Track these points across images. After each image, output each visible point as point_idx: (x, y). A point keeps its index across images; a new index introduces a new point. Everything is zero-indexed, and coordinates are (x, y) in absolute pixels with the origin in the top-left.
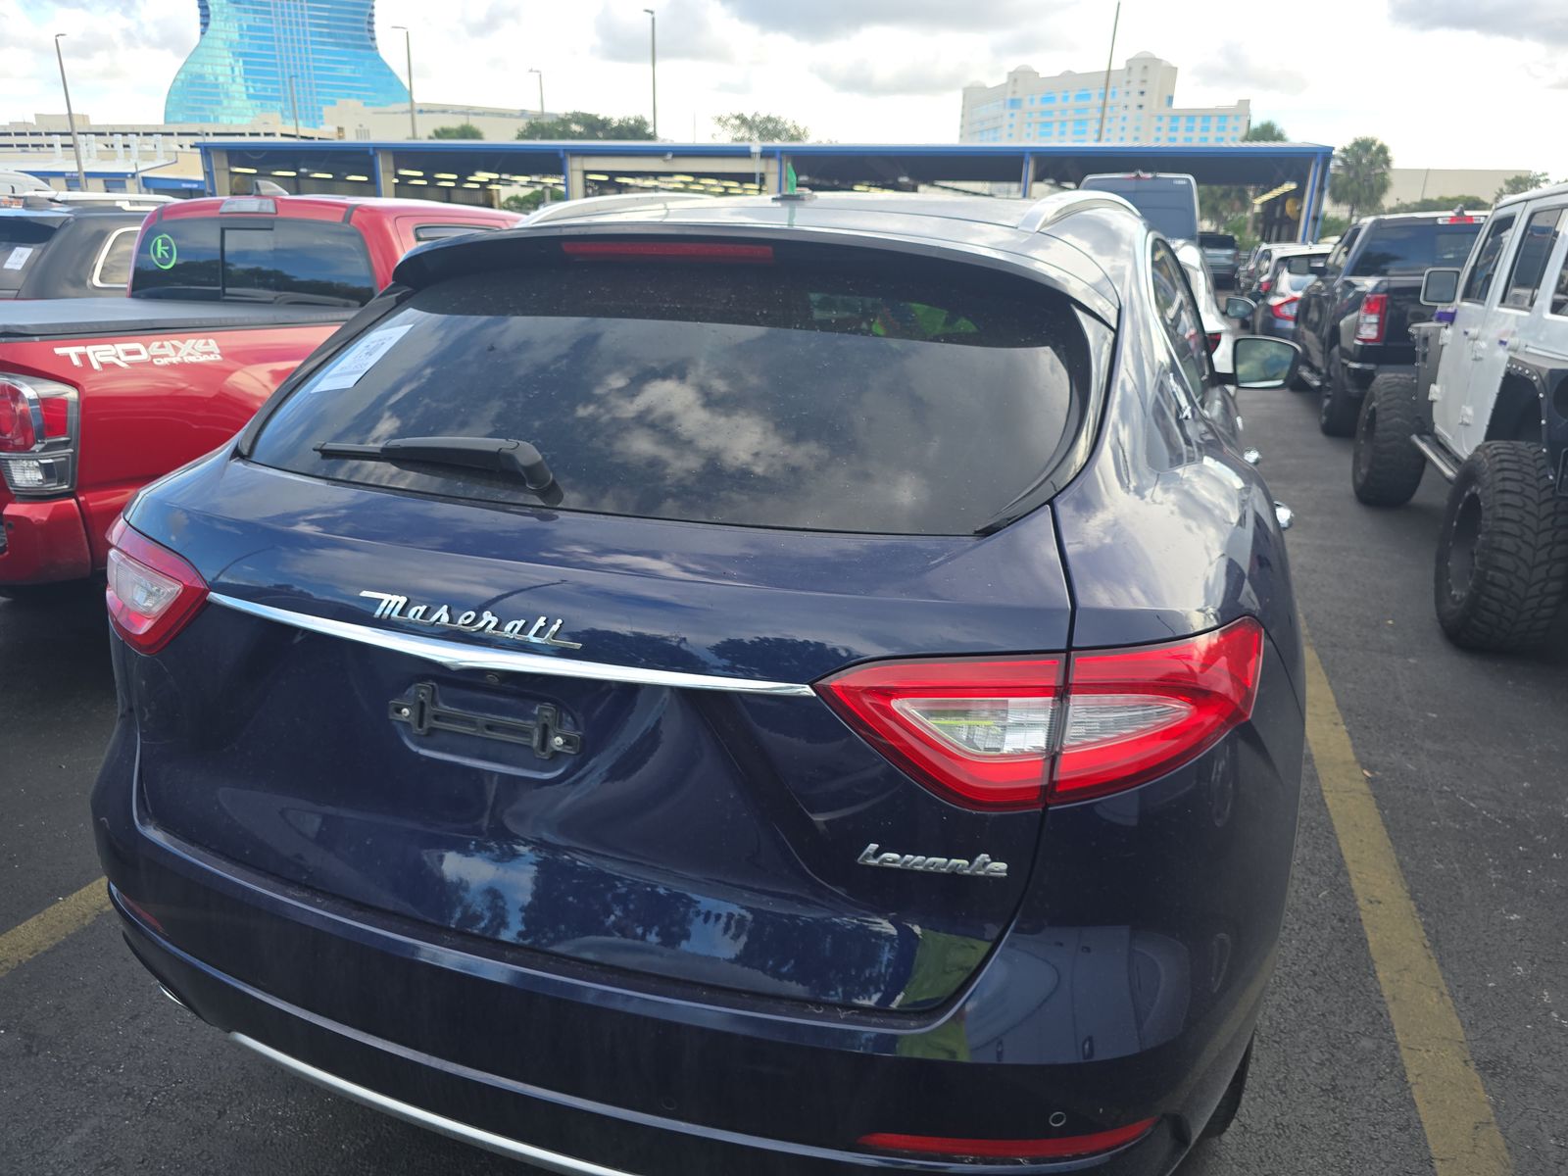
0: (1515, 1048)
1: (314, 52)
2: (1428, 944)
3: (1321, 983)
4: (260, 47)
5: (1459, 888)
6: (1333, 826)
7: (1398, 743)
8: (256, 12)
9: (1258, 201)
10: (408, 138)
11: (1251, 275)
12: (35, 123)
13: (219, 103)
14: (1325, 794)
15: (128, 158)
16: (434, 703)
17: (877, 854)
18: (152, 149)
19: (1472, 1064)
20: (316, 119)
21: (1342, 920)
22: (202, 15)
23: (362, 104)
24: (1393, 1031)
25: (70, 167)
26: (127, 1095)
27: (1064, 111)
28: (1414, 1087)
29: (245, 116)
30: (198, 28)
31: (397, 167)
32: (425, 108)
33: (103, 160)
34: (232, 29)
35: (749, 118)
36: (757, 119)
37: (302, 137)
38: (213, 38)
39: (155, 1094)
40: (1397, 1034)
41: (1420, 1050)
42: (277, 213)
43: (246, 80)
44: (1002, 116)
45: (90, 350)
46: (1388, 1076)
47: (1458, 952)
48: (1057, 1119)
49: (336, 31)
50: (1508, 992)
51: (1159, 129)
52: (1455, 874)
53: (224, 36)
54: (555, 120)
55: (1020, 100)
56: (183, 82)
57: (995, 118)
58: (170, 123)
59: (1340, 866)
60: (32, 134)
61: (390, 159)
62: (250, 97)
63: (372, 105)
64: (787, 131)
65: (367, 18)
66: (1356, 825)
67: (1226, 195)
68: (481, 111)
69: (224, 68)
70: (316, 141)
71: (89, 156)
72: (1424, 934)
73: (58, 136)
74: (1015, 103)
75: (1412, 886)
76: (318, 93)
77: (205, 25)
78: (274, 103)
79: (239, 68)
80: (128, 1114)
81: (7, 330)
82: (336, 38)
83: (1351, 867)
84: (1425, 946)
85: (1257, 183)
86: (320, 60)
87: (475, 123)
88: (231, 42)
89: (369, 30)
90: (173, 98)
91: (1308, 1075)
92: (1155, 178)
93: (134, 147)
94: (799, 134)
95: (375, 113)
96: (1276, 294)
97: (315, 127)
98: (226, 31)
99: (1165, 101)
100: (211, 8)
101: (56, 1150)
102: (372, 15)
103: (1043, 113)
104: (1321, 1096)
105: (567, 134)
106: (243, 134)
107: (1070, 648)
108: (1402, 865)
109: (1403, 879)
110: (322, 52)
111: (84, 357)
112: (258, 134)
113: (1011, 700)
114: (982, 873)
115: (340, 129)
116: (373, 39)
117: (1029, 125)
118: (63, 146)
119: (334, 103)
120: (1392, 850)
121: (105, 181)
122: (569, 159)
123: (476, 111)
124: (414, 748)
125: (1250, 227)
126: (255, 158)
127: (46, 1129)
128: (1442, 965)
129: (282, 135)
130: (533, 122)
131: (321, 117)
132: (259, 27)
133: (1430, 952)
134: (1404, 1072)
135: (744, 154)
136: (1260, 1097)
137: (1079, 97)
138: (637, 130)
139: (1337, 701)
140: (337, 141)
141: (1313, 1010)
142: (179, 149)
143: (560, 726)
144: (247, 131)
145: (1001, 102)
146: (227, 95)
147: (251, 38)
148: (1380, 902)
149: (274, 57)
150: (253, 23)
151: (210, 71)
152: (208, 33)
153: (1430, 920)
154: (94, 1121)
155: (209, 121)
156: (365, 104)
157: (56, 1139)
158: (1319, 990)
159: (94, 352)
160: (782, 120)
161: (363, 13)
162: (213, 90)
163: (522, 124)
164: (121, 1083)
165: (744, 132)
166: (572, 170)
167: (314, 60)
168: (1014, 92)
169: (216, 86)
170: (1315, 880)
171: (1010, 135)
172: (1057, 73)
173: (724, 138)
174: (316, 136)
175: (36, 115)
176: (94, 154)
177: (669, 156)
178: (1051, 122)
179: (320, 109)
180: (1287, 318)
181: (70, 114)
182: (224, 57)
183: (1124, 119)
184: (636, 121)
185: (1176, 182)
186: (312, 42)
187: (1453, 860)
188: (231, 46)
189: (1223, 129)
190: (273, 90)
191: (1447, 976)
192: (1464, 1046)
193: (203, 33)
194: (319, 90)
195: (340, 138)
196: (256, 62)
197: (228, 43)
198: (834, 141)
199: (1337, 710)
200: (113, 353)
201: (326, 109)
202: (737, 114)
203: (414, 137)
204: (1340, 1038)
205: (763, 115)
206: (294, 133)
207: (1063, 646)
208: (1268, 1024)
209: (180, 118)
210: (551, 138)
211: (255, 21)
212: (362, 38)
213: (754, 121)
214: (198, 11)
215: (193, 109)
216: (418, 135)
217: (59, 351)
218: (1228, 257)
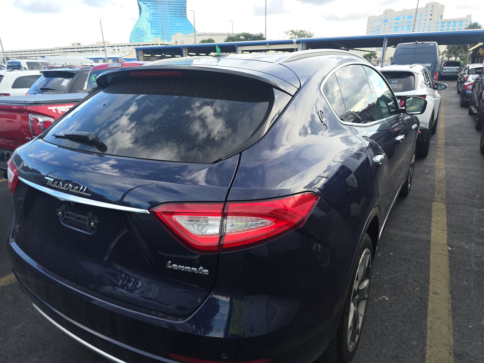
0: (471, 350)
1: (170, 19)
2: (451, 310)
3: (405, 320)
4: (155, 19)
5: (470, 291)
6: (429, 265)
7: (465, 238)
8: (154, 9)
9: (470, 49)
10: (194, 43)
11: (462, 75)
12: (96, 44)
13: (144, 36)
14: (431, 254)
15: (119, 53)
16: (66, 210)
17: (171, 264)
18: (125, 50)
19: (453, 354)
20: (169, 39)
21: (421, 299)
22: (140, 11)
23: (182, 34)
24: (426, 339)
25: (104, 56)
26: (34, 317)
27: (403, 22)
28: (427, 360)
29: (151, 39)
30: (139, 14)
31: (189, 52)
32: (200, 34)
33: (112, 54)
34: (148, 14)
35: (295, 31)
36: (298, 31)
37: (165, 45)
38: (143, 17)
39: (41, 318)
40: (427, 340)
41: (434, 347)
42: (122, 67)
43: (151, 29)
44: (381, 25)
45: (58, 108)
46: (418, 355)
47: (461, 314)
48: (224, 356)
49: (176, 13)
50: (476, 330)
51: (437, 27)
52: (470, 286)
53: (145, 16)
54: (236, 35)
55: (388, 20)
56: (134, 31)
57: (379, 26)
58: (131, 42)
59: (427, 280)
60: (95, 47)
61: (187, 50)
62: (152, 34)
63: (185, 34)
64: (307, 34)
65: (184, 8)
66: (438, 266)
67: (459, 48)
68: (216, 34)
69: (146, 26)
70: (170, 45)
71: (109, 53)
72: (450, 306)
73: (101, 48)
74: (386, 21)
75: (452, 289)
76: (170, 31)
77: (140, 13)
78: (158, 35)
79: (149, 26)
80: (32, 323)
81: (35, 102)
82: (176, 15)
83: (431, 281)
84: (449, 311)
85: (470, 43)
86: (171, 22)
87: (213, 38)
88: (147, 18)
89: (185, 12)
90: (132, 35)
91: (389, 351)
92: (422, 43)
93: (121, 50)
94: (311, 35)
95: (186, 36)
96: (467, 82)
97: (170, 41)
98: (146, 15)
99: (440, 17)
100: (142, 8)
101: (11, 330)
102: (186, 7)
103: (396, 24)
104: (391, 359)
105: (239, 40)
106: (150, 45)
107: (226, 201)
108: (451, 281)
109: (449, 286)
110: (171, 19)
111: (56, 110)
112: (154, 45)
113: (209, 217)
114: (201, 273)
115: (176, 42)
116: (186, 14)
117: (391, 28)
118: (102, 50)
119: (174, 34)
120: (449, 276)
121: (113, 60)
122: (238, 47)
123: (214, 34)
124: (63, 224)
125: (468, 59)
126: (150, 51)
127: (11, 324)
128: (453, 318)
129: (161, 44)
130: (229, 36)
131: (171, 39)
132: (155, 13)
133: (450, 313)
134: (425, 354)
135: (291, 42)
136: (368, 356)
137: (408, 18)
138: (260, 37)
139: (447, 223)
140: (175, 45)
141: (399, 329)
142: (132, 50)
143: (94, 219)
144: (151, 44)
145: (381, 21)
146: (146, 33)
147: (153, 16)
148: (438, 294)
149: (159, 22)
150: (153, 12)
151: (142, 27)
152: (141, 16)
153: (455, 302)
154: (23, 323)
155: (141, 41)
156: (183, 34)
157: (12, 327)
158: (403, 322)
159: (59, 108)
160: (306, 31)
161: (183, 7)
162: (142, 32)
163: (226, 37)
164: (33, 313)
165: (293, 36)
166: (238, 51)
167: (170, 22)
168: (386, 17)
169: (143, 31)
170: (415, 284)
171: (384, 31)
172: (401, 10)
173: (287, 38)
174: (170, 44)
175: (97, 42)
176: (110, 52)
177: (268, 45)
178: (399, 26)
179: (171, 36)
180: (470, 89)
181: (104, 42)
182: (145, 23)
183: (425, 24)
184: (260, 34)
185: (430, 44)
186: (169, 17)
187: (472, 281)
188: (147, 19)
189: (461, 25)
190: (158, 31)
191: (454, 322)
192: (452, 348)
193: (140, 16)
194: (171, 30)
195: (176, 44)
196: (154, 24)
197: (146, 18)
198: (322, 37)
199: (446, 226)
200: (65, 108)
201: (173, 36)
202: (291, 30)
203: (195, 43)
204: (405, 340)
205: (300, 30)
206: (163, 44)
207: (224, 200)
208: (380, 332)
209: (133, 41)
210: (234, 41)
211: (154, 11)
212: (183, 14)
213: (296, 32)
214: (138, 10)
215: (137, 38)
216: (196, 43)
217: (49, 108)
218: (457, 69)
